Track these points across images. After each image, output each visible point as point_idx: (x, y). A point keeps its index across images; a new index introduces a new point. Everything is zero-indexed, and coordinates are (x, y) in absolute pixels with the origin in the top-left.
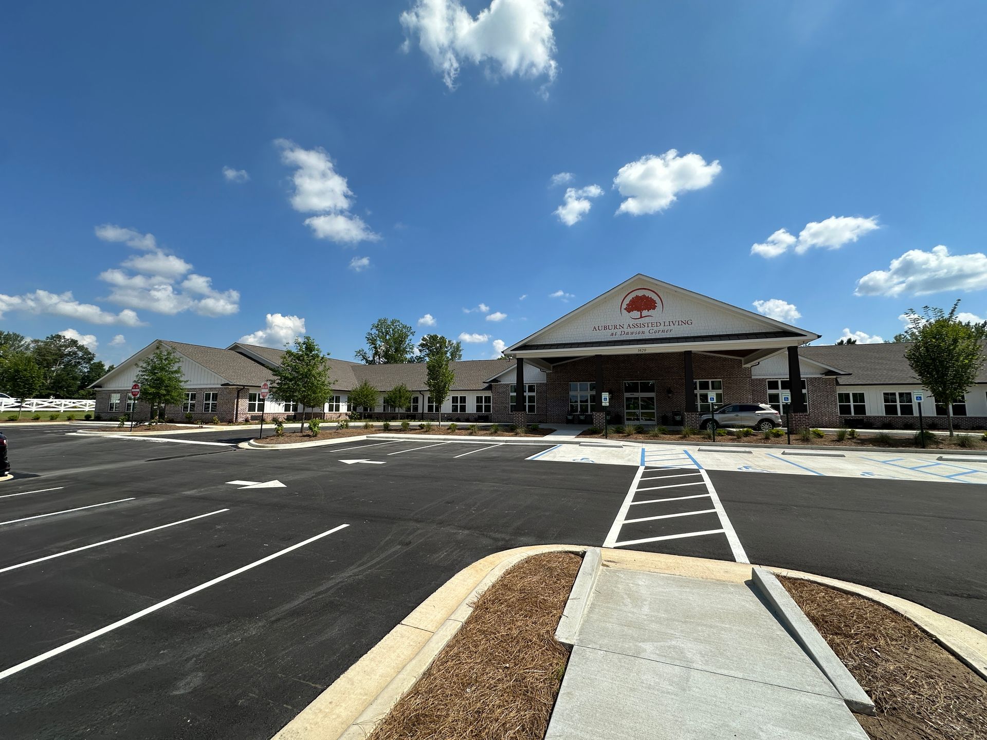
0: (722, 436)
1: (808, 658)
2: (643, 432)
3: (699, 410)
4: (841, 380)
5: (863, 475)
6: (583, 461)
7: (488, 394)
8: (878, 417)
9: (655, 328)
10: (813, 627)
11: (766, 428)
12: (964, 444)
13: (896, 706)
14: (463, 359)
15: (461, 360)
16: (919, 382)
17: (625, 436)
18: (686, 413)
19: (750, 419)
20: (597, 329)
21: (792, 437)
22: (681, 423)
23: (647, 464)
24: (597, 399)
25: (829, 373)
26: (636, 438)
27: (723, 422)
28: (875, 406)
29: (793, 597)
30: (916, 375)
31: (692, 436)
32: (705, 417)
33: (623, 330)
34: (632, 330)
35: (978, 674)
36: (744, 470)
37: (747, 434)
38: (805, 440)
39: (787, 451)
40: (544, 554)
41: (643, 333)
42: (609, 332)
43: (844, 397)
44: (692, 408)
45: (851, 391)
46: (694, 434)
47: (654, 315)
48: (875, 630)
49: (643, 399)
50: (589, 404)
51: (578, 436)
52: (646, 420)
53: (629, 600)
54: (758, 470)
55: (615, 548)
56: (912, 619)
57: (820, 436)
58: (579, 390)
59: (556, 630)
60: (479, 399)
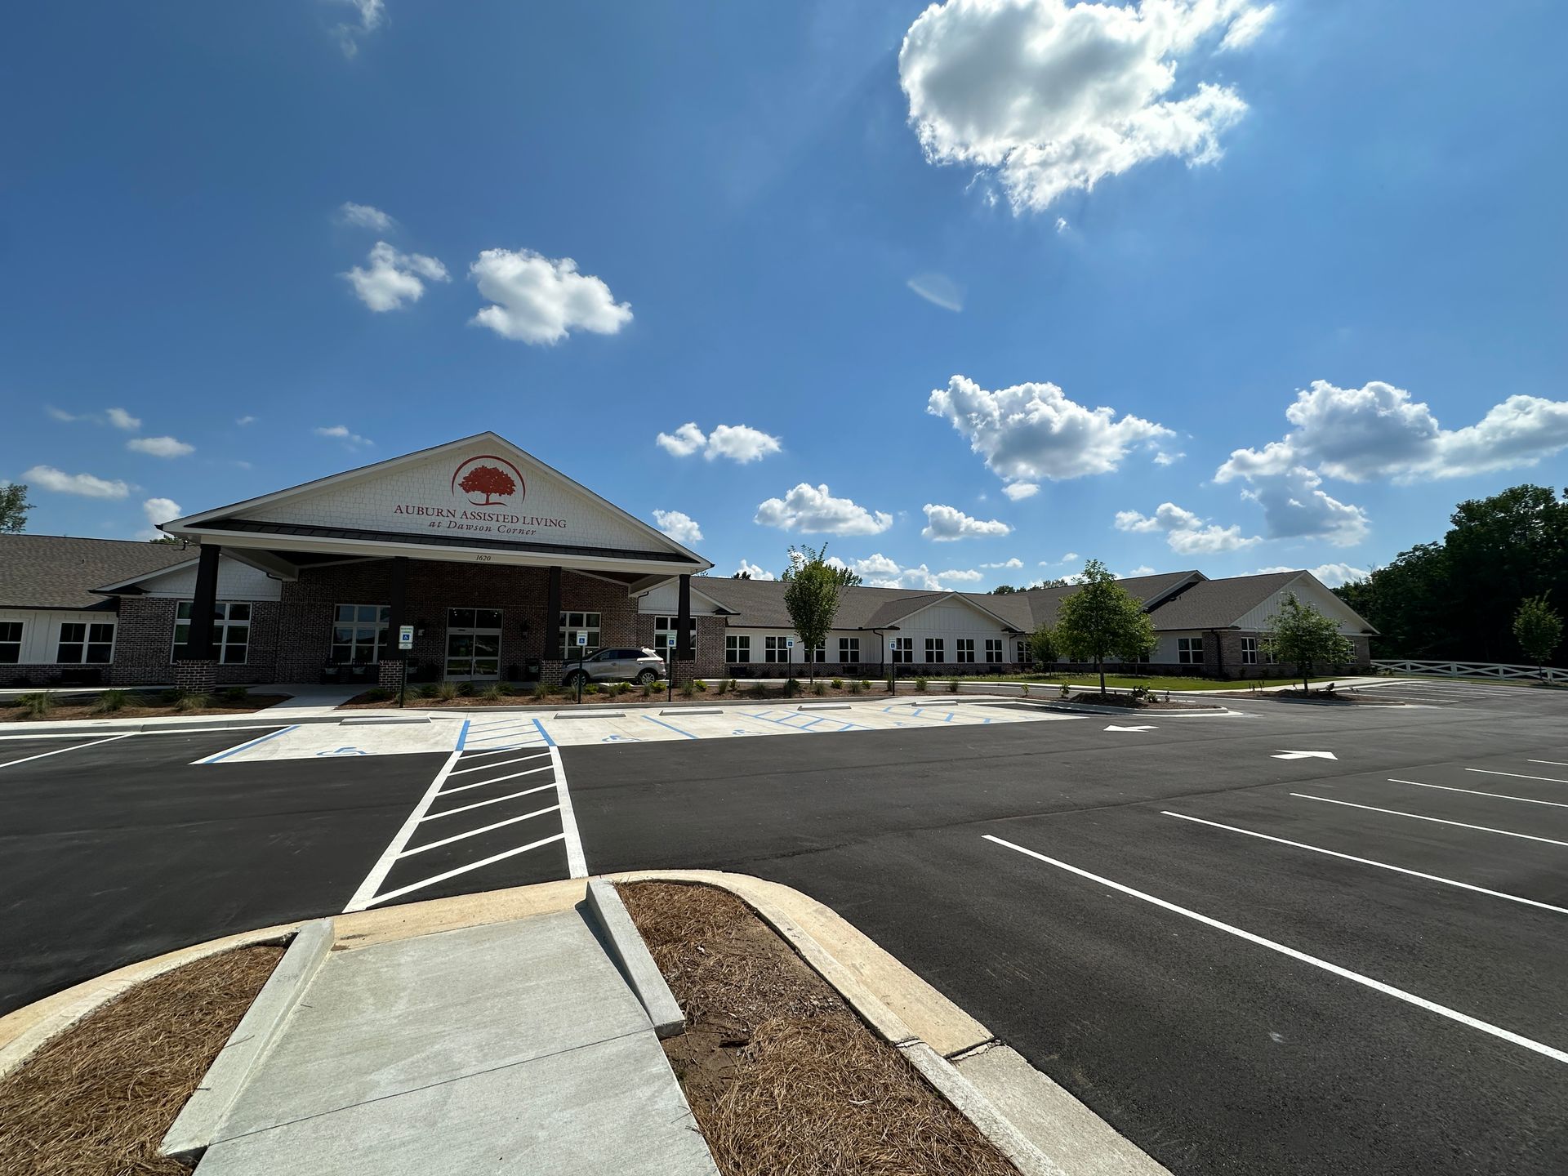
0: (592, 694)
1: (627, 989)
2: (473, 695)
3: (566, 657)
4: (732, 621)
5: (735, 733)
6: (342, 754)
7: (104, 618)
8: (759, 664)
9: (509, 525)
10: (643, 942)
11: (647, 680)
12: (819, 692)
13: (706, 1010)
14: (28, 529)
15: (22, 533)
16: (793, 626)
17: (438, 702)
18: (544, 662)
19: (628, 669)
20: (404, 510)
21: (674, 692)
22: (536, 677)
23: (467, 748)
24: (391, 636)
25: (720, 611)
26: (458, 704)
27: (596, 673)
28: (757, 654)
29: (628, 909)
30: (790, 618)
31: (549, 696)
32: (572, 667)
33: (452, 519)
34: (469, 522)
35: (782, 939)
36: (611, 741)
37: (623, 690)
38: (687, 695)
39: (666, 710)
40: (183, 969)
41: (488, 529)
42: (427, 520)
43: (731, 641)
44: (553, 653)
45: (738, 634)
46: (553, 693)
47: (510, 504)
48: (705, 922)
49: (483, 639)
50: (376, 645)
51: (341, 707)
52: (485, 673)
53: (371, 1001)
54: (628, 740)
55: (369, 909)
56: (742, 896)
57: (702, 689)
58: (355, 621)
59: (166, 1132)
60: (72, 632)
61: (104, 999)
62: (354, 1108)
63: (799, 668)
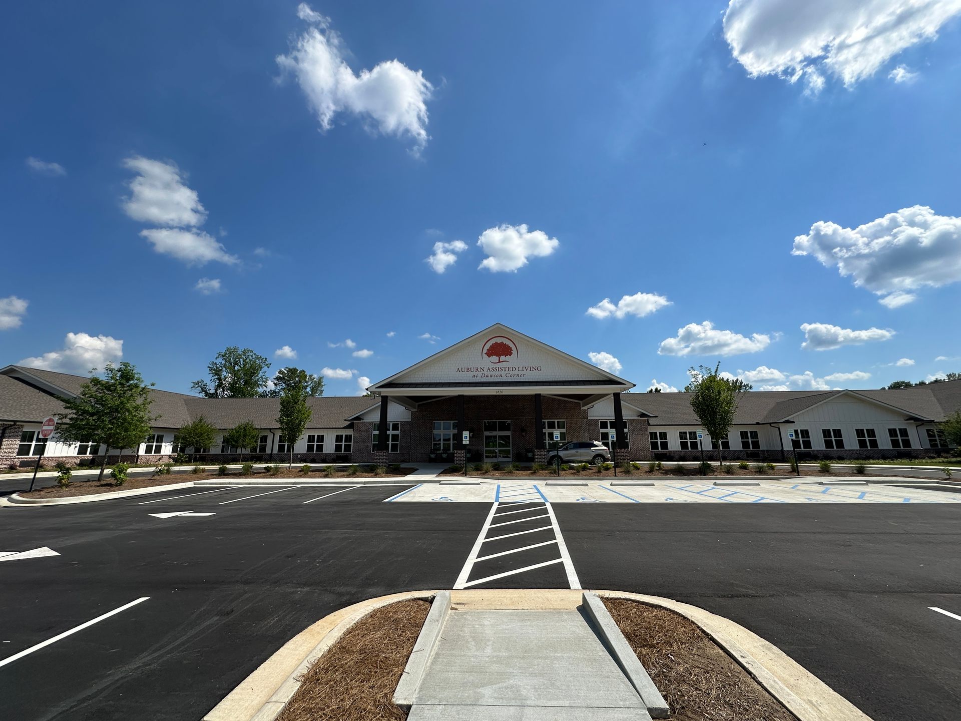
0: (565, 470)
1: (622, 674)
2: (500, 470)
3: (547, 448)
4: (652, 421)
5: (666, 500)
6: (442, 500)
7: (350, 432)
8: (676, 451)
9: (511, 373)
10: (627, 642)
11: (599, 463)
12: (729, 472)
13: (684, 705)
14: (325, 395)
15: (323, 396)
16: (700, 423)
17: (483, 474)
18: (536, 450)
19: (586, 455)
20: (461, 370)
21: (618, 470)
22: (532, 460)
23: (501, 500)
24: (458, 437)
25: (643, 415)
26: (493, 475)
27: (566, 457)
28: (674, 444)
29: (613, 616)
30: (698, 418)
31: (541, 471)
32: (552, 453)
33: (483, 372)
34: (492, 373)
35: (737, 663)
36: (581, 501)
37: (584, 468)
38: (627, 473)
39: (614, 482)
40: (391, 605)
41: (501, 376)
42: (471, 374)
43: (653, 436)
44: (541, 446)
45: (658, 430)
46: (543, 469)
47: (510, 361)
48: (670, 637)
49: (501, 437)
50: (452, 442)
51: (439, 475)
52: (504, 457)
53: (473, 643)
54: (592, 501)
55: (465, 589)
56: (696, 622)
57: (637, 468)
58: (442, 429)
59: (394, 691)
60: (339, 438)
61: (364, 614)
62: (475, 707)
63: (708, 453)
